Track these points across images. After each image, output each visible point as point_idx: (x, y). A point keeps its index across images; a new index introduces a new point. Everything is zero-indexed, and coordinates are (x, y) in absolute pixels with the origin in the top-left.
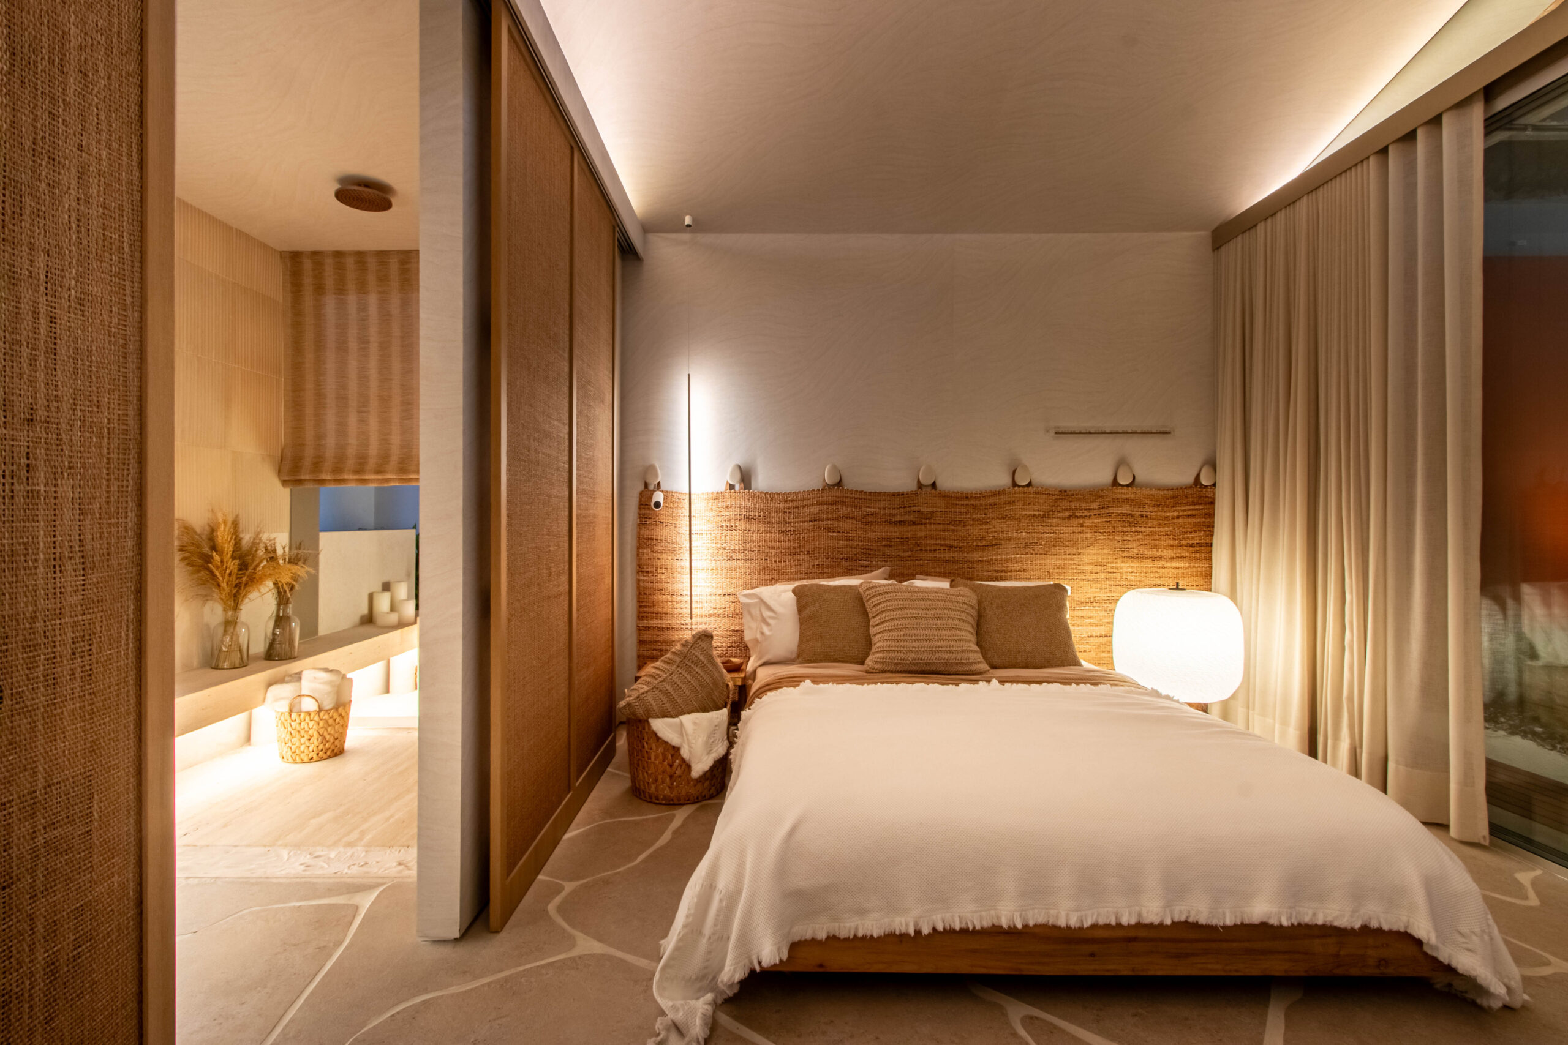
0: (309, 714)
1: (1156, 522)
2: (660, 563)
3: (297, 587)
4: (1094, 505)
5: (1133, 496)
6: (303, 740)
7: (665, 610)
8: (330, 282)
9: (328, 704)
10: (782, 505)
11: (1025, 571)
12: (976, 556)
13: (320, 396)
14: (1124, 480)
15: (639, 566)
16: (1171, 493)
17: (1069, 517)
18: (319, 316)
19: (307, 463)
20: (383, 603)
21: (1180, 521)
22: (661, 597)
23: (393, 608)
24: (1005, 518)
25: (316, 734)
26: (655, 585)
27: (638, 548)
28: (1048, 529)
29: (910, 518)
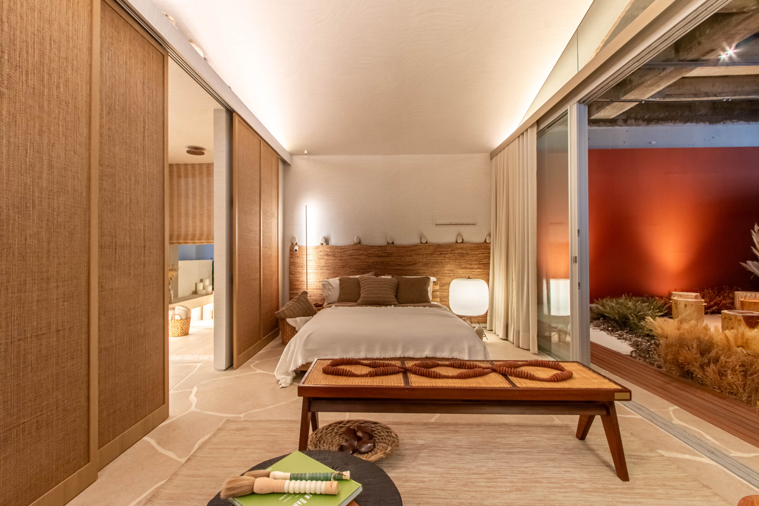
0: (177, 320)
1: (471, 256)
2: (297, 271)
3: (173, 279)
4: (449, 250)
5: (463, 246)
6: (176, 329)
7: (299, 287)
8: (183, 174)
9: (184, 318)
10: (340, 251)
11: (425, 273)
12: (408, 268)
13: (179, 214)
14: (460, 241)
15: (290, 272)
16: (476, 245)
17: (440, 254)
18: (179, 185)
19: (175, 237)
20: (200, 286)
21: (479, 255)
22: (298, 283)
23: (204, 288)
24: (418, 254)
25: (180, 327)
26: (296, 279)
27: (290, 266)
28: (433, 258)
29: (384, 255)
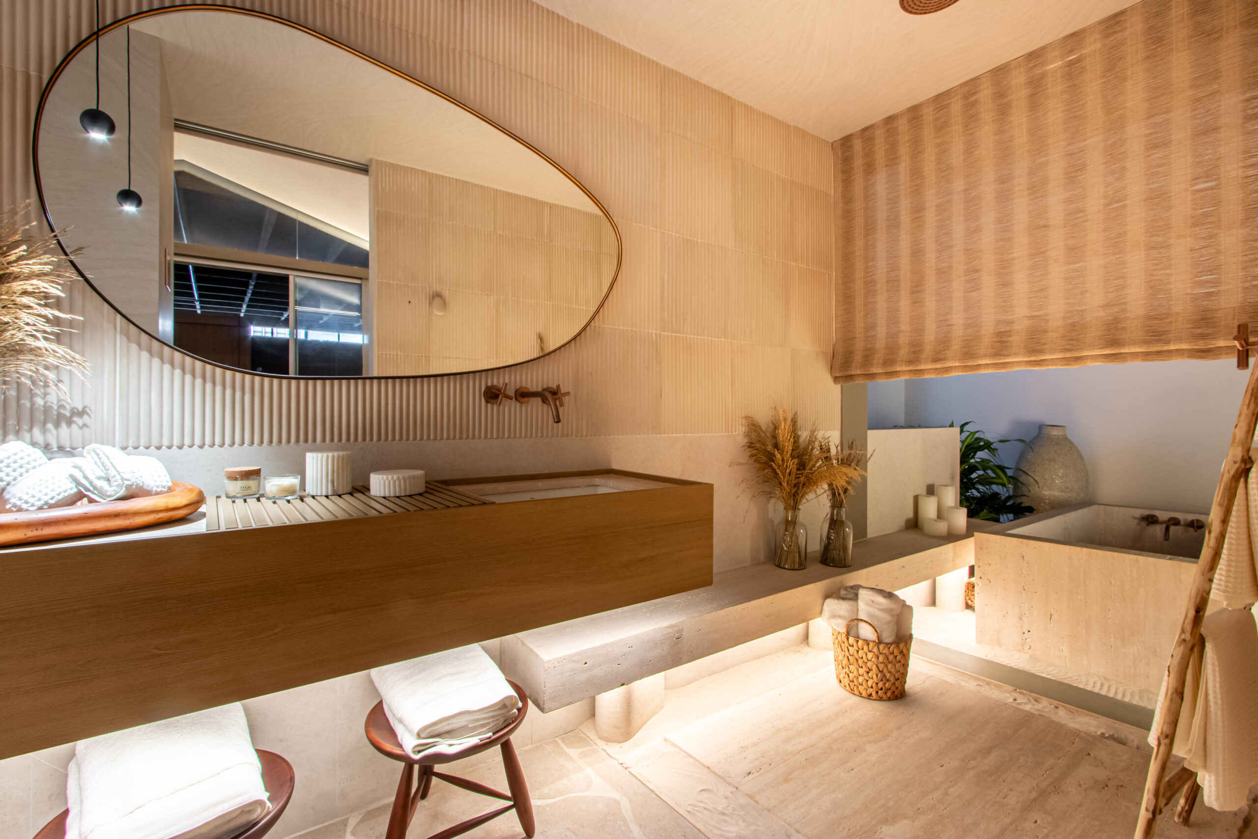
0: (867, 642)
3: (851, 491)
6: (861, 671)
8: (880, 157)
9: (888, 637)
13: (870, 283)
18: (869, 196)
19: (858, 357)
20: (929, 508)
23: (940, 516)
25: (874, 668)
